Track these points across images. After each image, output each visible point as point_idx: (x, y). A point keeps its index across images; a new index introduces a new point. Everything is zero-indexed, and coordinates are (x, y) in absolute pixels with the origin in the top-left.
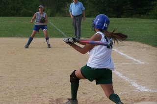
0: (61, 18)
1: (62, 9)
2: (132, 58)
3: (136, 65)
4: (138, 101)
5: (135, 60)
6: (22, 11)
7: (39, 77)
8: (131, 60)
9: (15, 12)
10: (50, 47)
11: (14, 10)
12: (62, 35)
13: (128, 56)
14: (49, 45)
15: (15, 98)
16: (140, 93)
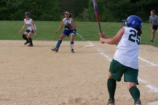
0: (79, 22)
1: (80, 14)
2: (146, 61)
3: (150, 67)
4: (151, 101)
5: (148, 62)
6: (43, 16)
7: (59, 78)
8: (144, 62)
9: (36, 16)
10: (74, 52)
11: (35, 14)
12: (80, 38)
13: (142, 59)
14: (72, 50)
15: (37, 98)
16: (154, 94)
